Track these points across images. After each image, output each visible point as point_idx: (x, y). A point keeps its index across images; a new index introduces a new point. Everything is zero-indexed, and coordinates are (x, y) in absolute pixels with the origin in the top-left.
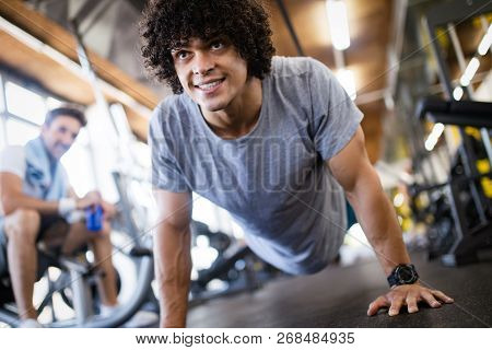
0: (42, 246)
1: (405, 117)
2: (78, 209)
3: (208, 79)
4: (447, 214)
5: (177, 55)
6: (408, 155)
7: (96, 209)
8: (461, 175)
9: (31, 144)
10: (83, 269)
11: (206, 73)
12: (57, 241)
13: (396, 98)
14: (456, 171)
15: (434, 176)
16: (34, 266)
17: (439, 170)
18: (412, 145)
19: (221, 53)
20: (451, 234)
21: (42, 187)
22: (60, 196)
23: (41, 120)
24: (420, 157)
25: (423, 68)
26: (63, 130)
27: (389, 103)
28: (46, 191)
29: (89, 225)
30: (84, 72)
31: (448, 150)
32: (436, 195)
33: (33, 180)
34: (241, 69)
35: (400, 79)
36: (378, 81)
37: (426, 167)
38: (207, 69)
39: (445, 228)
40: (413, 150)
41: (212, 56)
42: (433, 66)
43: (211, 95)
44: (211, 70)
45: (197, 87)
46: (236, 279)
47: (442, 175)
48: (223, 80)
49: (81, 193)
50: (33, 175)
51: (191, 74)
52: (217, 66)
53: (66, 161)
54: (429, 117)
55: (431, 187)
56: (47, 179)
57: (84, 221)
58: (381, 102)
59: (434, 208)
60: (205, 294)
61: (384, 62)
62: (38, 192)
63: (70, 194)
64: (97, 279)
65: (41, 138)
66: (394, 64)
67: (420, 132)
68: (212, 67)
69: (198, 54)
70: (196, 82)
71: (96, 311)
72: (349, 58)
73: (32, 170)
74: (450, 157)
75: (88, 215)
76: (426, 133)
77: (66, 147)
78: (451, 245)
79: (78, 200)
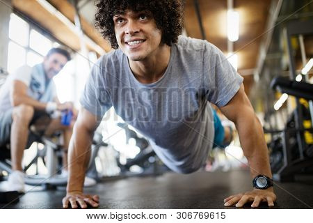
0: (33, 128)
1: (264, 87)
2: (58, 110)
3: (134, 38)
4: (280, 149)
5: (117, 20)
6: (262, 111)
7: (69, 112)
8: (293, 128)
9: (36, 67)
10: (55, 146)
11: (133, 34)
12: (42, 127)
13: (261, 75)
14: (289, 124)
15: (276, 125)
16: (25, 139)
17: (280, 122)
18: (266, 105)
19: (145, 23)
20: (281, 161)
21: (39, 93)
22: (49, 100)
23: (45, 53)
24: (270, 113)
25: (280, 60)
26: (55, 62)
27: (257, 78)
28: (41, 95)
29: (63, 121)
30: (76, 29)
31: (287, 111)
32: (276, 137)
33: (34, 88)
34: (157, 36)
35: (265, 64)
36: (251, 63)
37: (272, 119)
38: (134, 31)
39: (278, 158)
40: (266, 108)
41: (139, 23)
42: (286, 60)
43: (134, 49)
44: (137, 32)
45: (126, 43)
46: (148, 168)
47: (281, 125)
48: (144, 40)
49: (62, 101)
50: (35, 84)
51: (124, 34)
52: (141, 30)
53: (56, 80)
54: (278, 89)
55: (273, 131)
56: (42, 89)
57: (60, 118)
58: (252, 76)
59: (273, 145)
60: (128, 173)
61: (257, 53)
62: (36, 96)
63: (55, 100)
64: (63, 154)
65: (43, 65)
66: (263, 55)
67: (272, 98)
68: (139, 30)
69: (130, 21)
70: (126, 40)
71: (59, 172)
72: (236, 47)
73: (34, 82)
74: (288, 116)
75: (63, 115)
76: (276, 99)
77: (56, 73)
78: (280, 168)
79: (59, 104)
